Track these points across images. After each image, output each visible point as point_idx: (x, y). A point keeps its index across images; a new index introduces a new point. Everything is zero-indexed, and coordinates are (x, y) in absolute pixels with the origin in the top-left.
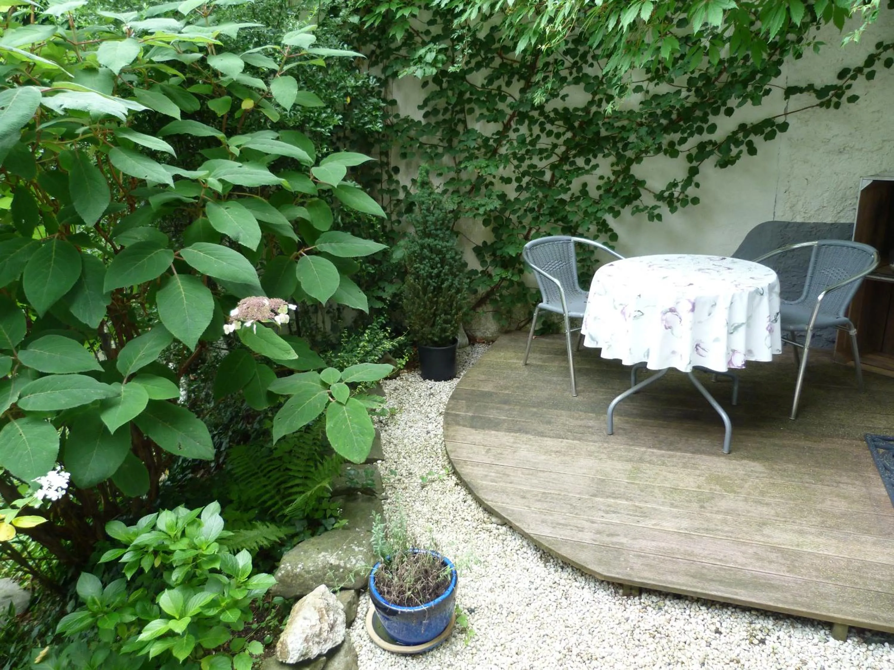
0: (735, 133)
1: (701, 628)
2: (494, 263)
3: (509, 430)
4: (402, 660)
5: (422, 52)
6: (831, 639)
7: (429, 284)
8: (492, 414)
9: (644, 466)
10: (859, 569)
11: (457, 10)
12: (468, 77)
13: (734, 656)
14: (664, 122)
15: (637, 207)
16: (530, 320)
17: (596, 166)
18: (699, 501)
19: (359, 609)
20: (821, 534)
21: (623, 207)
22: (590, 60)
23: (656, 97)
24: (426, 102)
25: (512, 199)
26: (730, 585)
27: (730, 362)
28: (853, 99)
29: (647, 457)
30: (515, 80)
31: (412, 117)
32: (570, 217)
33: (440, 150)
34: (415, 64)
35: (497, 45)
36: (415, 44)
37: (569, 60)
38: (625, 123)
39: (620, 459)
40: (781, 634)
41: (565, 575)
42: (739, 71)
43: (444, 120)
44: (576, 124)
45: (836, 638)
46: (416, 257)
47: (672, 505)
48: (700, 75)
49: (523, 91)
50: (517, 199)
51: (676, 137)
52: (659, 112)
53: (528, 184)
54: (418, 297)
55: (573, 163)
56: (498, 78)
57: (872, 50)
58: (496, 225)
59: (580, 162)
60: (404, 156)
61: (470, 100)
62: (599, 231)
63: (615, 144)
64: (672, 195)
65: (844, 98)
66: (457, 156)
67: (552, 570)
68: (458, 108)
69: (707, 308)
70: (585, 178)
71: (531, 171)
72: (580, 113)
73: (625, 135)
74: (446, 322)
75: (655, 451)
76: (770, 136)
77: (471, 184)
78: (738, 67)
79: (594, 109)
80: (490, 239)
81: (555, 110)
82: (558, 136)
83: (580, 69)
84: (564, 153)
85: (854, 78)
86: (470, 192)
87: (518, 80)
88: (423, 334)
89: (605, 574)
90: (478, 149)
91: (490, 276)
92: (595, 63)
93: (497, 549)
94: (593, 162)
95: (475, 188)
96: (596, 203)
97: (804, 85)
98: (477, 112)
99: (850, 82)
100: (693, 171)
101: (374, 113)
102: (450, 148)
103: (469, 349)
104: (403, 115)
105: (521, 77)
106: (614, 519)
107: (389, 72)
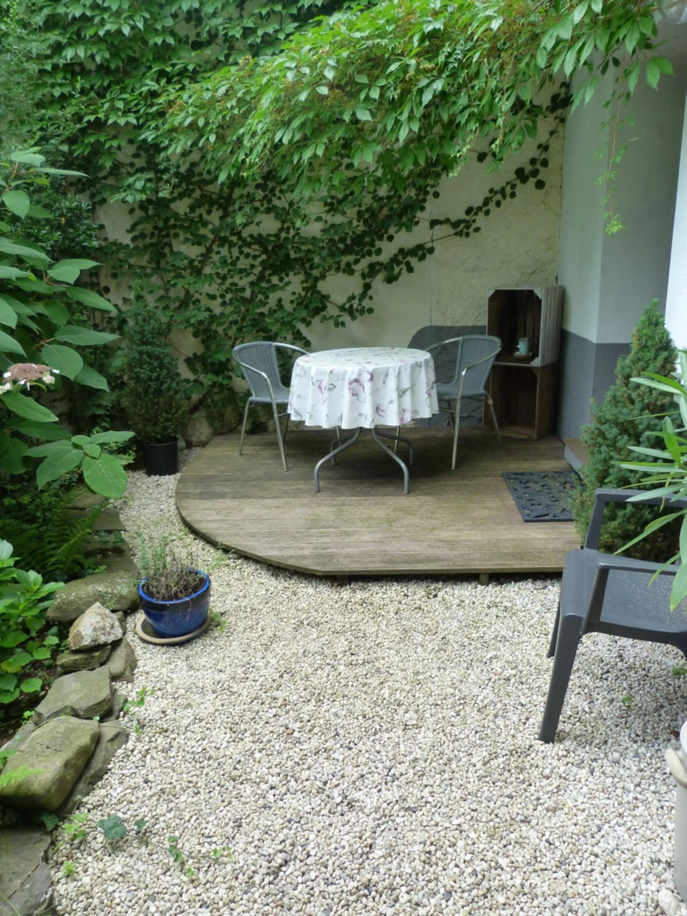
0: (396, 256)
1: (394, 594)
2: (206, 371)
3: (234, 498)
4: (172, 649)
5: (131, 180)
6: (479, 586)
7: (149, 386)
8: (217, 489)
9: (346, 508)
10: (495, 543)
11: (163, 145)
12: (172, 206)
13: (417, 605)
14: (341, 246)
15: (325, 317)
16: (240, 422)
17: (288, 283)
18: (389, 522)
19: (128, 626)
20: (472, 529)
21: (313, 317)
22: (278, 194)
23: (333, 226)
24: (133, 228)
25: (218, 314)
26: (412, 563)
27: (402, 419)
28: (477, 230)
29: (347, 502)
30: (214, 209)
31: (120, 241)
32: (270, 327)
33: (149, 271)
34: (125, 191)
35: (196, 179)
36: (121, 174)
37: (260, 194)
38: (310, 247)
39: (327, 505)
40: (448, 589)
41: (292, 581)
42: (395, 206)
43: (152, 245)
44: (270, 248)
45: (482, 585)
46: (136, 363)
47: (369, 527)
48: (367, 209)
49: (222, 218)
50: (222, 314)
51: (351, 258)
52: (336, 238)
53: (231, 300)
54: (140, 399)
55: (269, 281)
56: (199, 206)
57: (487, 194)
58: (205, 337)
59: (275, 280)
60: (115, 276)
61: (174, 226)
62: (295, 339)
63: (303, 265)
64: (351, 306)
65: (471, 230)
66: (165, 276)
67: (282, 581)
68: (164, 233)
69: (382, 378)
70: (279, 294)
71: (234, 288)
72: (272, 238)
73: (310, 256)
74: (167, 420)
75: (354, 498)
76: (422, 258)
77: (180, 301)
78: (394, 203)
79: (283, 235)
80: (200, 350)
81: (251, 236)
82: (255, 257)
83: (270, 201)
84: (260, 273)
85: (476, 214)
86: (179, 308)
87: (217, 210)
88: (147, 432)
89: (323, 570)
90: (185, 269)
91: (202, 384)
92: (282, 196)
93: (236, 575)
94: (286, 280)
95: (184, 304)
96: (289, 314)
97: (442, 218)
98: (182, 237)
99: (474, 217)
100: (367, 287)
101: (88, 232)
102: (158, 269)
103: (186, 452)
104: (111, 239)
105: (220, 206)
106: (327, 540)
107: (97, 199)
